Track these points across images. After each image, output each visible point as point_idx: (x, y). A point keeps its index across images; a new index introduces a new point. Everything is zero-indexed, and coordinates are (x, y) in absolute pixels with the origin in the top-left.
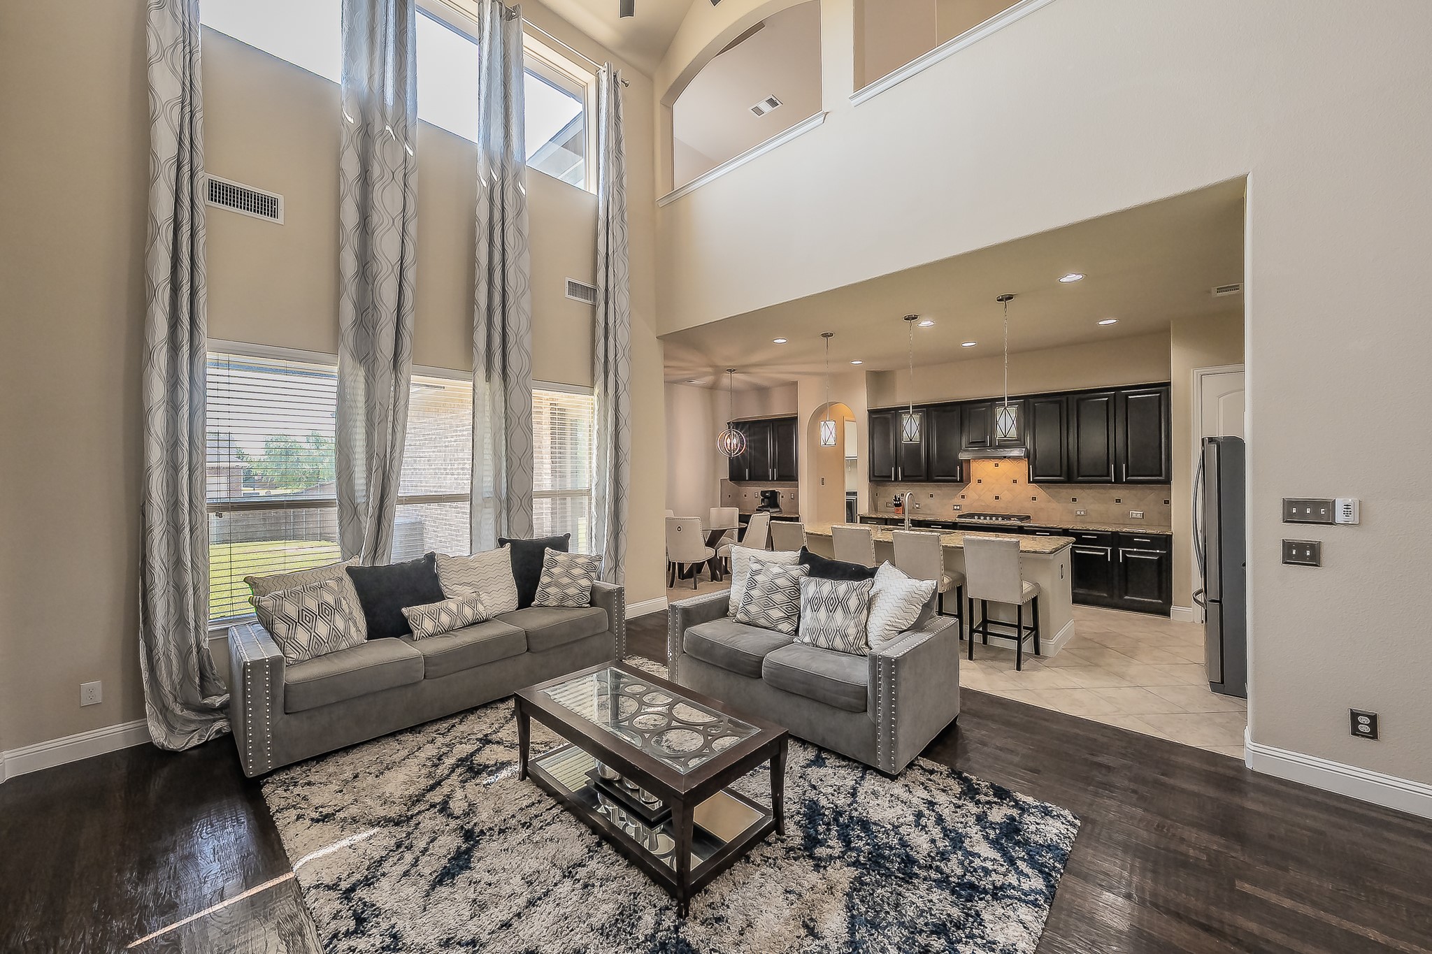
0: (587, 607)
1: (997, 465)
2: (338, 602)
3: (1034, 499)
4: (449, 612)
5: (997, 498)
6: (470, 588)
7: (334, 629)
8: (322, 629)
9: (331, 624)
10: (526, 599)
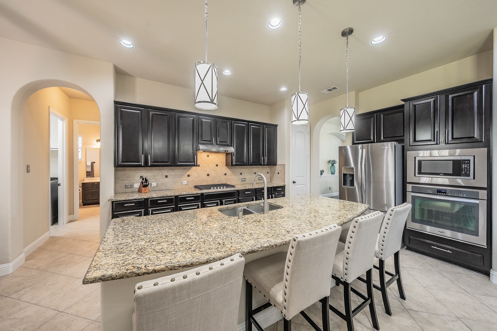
1: (208, 156)
3: (225, 174)
5: (208, 175)
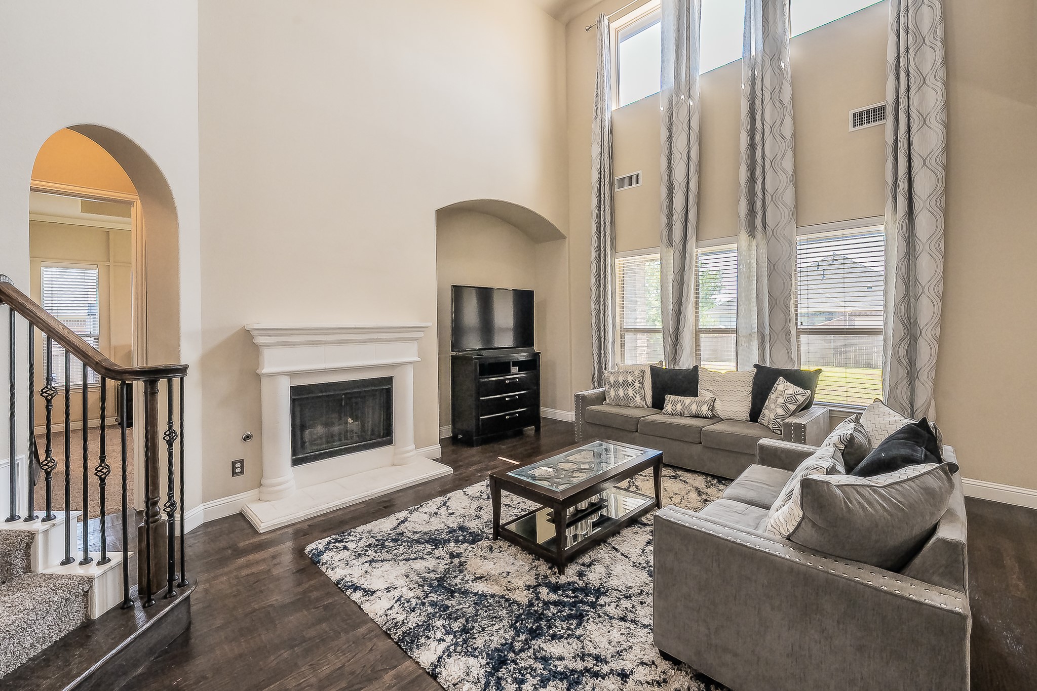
0: (777, 433)
2: (634, 382)
6: (712, 394)
7: (626, 395)
8: (621, 392)
9: (626, 391)
10: (755, 415)
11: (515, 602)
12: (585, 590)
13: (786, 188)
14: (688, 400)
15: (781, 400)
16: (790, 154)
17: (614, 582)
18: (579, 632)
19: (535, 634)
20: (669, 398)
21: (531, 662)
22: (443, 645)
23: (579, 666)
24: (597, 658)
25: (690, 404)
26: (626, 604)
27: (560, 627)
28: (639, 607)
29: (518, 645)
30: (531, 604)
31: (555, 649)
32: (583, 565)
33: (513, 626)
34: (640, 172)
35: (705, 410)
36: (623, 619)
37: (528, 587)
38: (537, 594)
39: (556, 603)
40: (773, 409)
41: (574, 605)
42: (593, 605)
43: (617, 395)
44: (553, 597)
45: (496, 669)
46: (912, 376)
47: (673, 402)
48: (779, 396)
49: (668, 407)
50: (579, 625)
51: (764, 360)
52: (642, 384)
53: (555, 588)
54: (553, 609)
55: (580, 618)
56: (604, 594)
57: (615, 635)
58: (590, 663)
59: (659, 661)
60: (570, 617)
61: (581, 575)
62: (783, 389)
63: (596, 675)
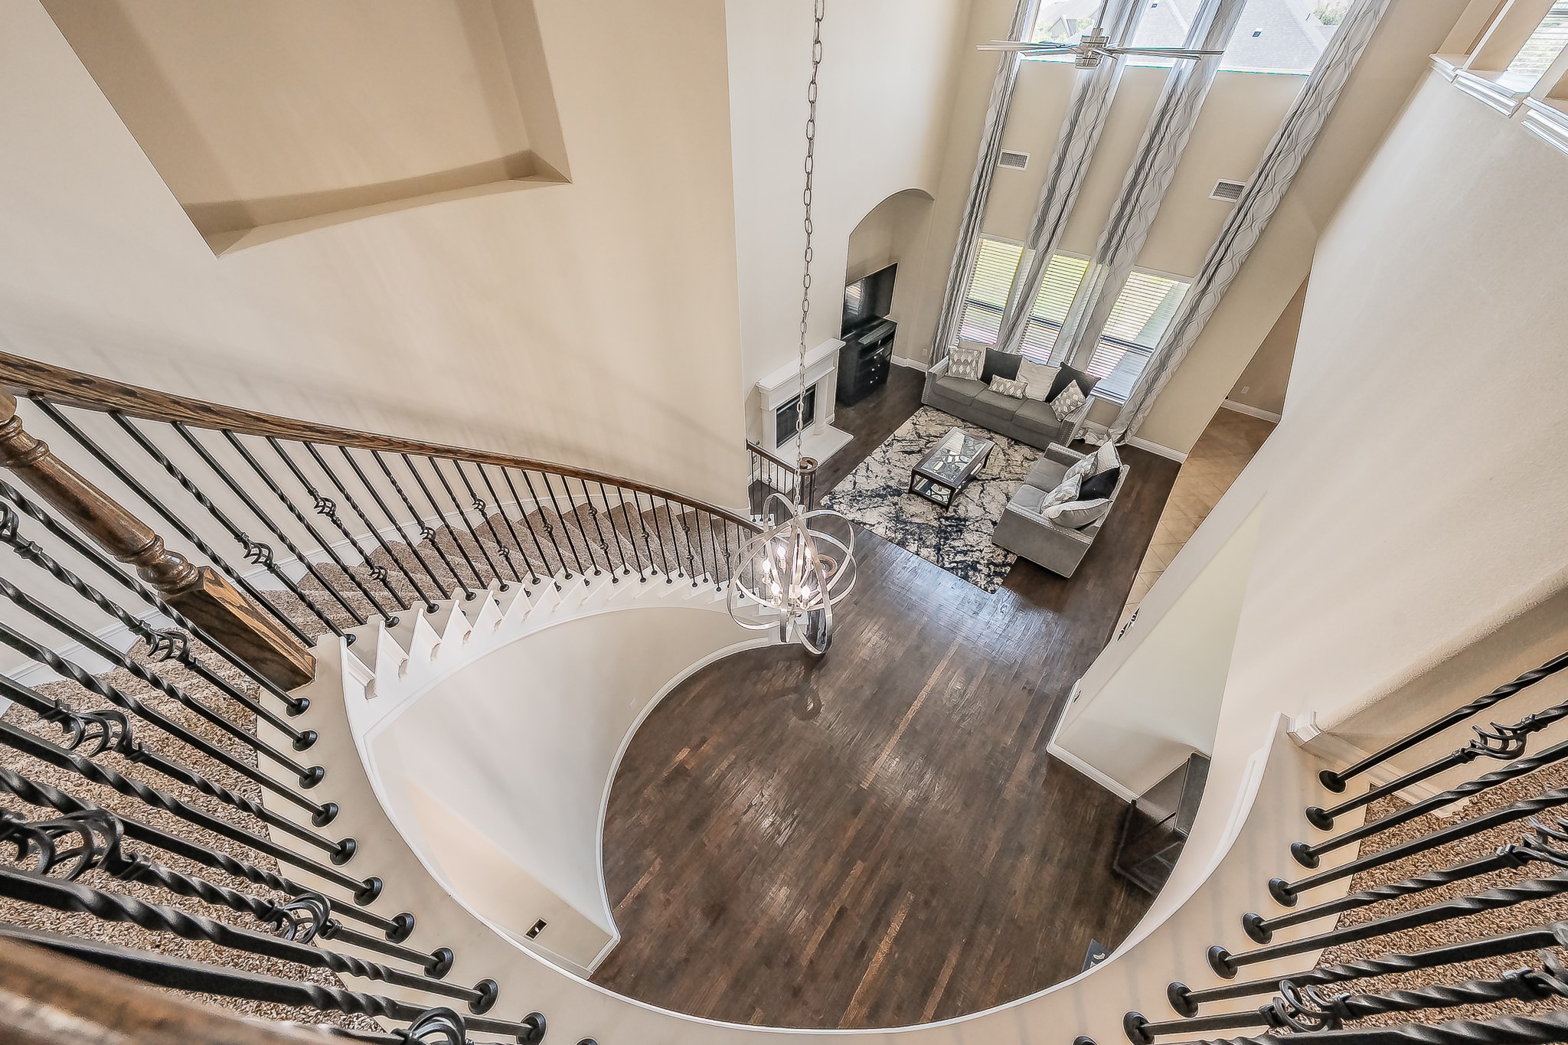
0: (1058, 421)
2: (972, 361)
4: (1005, 386)
6: (1026, 378)
7: (965, 371)
8: (961, 369)
9: (964, 368)
10: (1050, 398)
11: (933, 526)
12: (959, 519)
13: (1140, 236)
14: (1008, 383)
15: (1068, 402)
16: (1158, 205)
17: (970, 514)
18: (962, 537)
19: (947, 539)
20: (996, 378)
21: (949, 549)
22: (916, 545)
23: (965, 549)
24: (971, 546)
25: (1010, 388)
26: (977, 524)
27: (954, 536)
28: (982, 525)
29: (942, 543)
30: (940, 527)
31: (956, 544)
32: (955, 506)
33: (937, 536)
34: (1028, 155)
35: (1019, 394)
36: (977, 531)
37: (936, 519)
38: (941, 522)
39: (950, 526)
40: (1062, 404)
41: (956, 526)
42: (964, 525)
43: (957, 371)
44: (948, 523)
45: (939, 552)
46: (1149, 390)
47: (999, 383)
48: (1069, 397)
49: (994, 387)
50: (961, 534)
51: (1068, 360)
52: (977, 363)
53: (947, 519)
54: (949, 529)
55: (961, 531)
56: (967, 520)
57: (975, 537)
58: (969, 548)
59: (992, 545)
60: (957, 531)
61: (955, 511)
62: (1073, 390)
63: (972, 551)
